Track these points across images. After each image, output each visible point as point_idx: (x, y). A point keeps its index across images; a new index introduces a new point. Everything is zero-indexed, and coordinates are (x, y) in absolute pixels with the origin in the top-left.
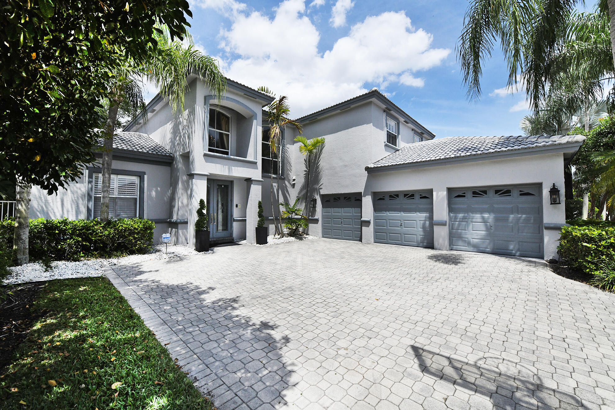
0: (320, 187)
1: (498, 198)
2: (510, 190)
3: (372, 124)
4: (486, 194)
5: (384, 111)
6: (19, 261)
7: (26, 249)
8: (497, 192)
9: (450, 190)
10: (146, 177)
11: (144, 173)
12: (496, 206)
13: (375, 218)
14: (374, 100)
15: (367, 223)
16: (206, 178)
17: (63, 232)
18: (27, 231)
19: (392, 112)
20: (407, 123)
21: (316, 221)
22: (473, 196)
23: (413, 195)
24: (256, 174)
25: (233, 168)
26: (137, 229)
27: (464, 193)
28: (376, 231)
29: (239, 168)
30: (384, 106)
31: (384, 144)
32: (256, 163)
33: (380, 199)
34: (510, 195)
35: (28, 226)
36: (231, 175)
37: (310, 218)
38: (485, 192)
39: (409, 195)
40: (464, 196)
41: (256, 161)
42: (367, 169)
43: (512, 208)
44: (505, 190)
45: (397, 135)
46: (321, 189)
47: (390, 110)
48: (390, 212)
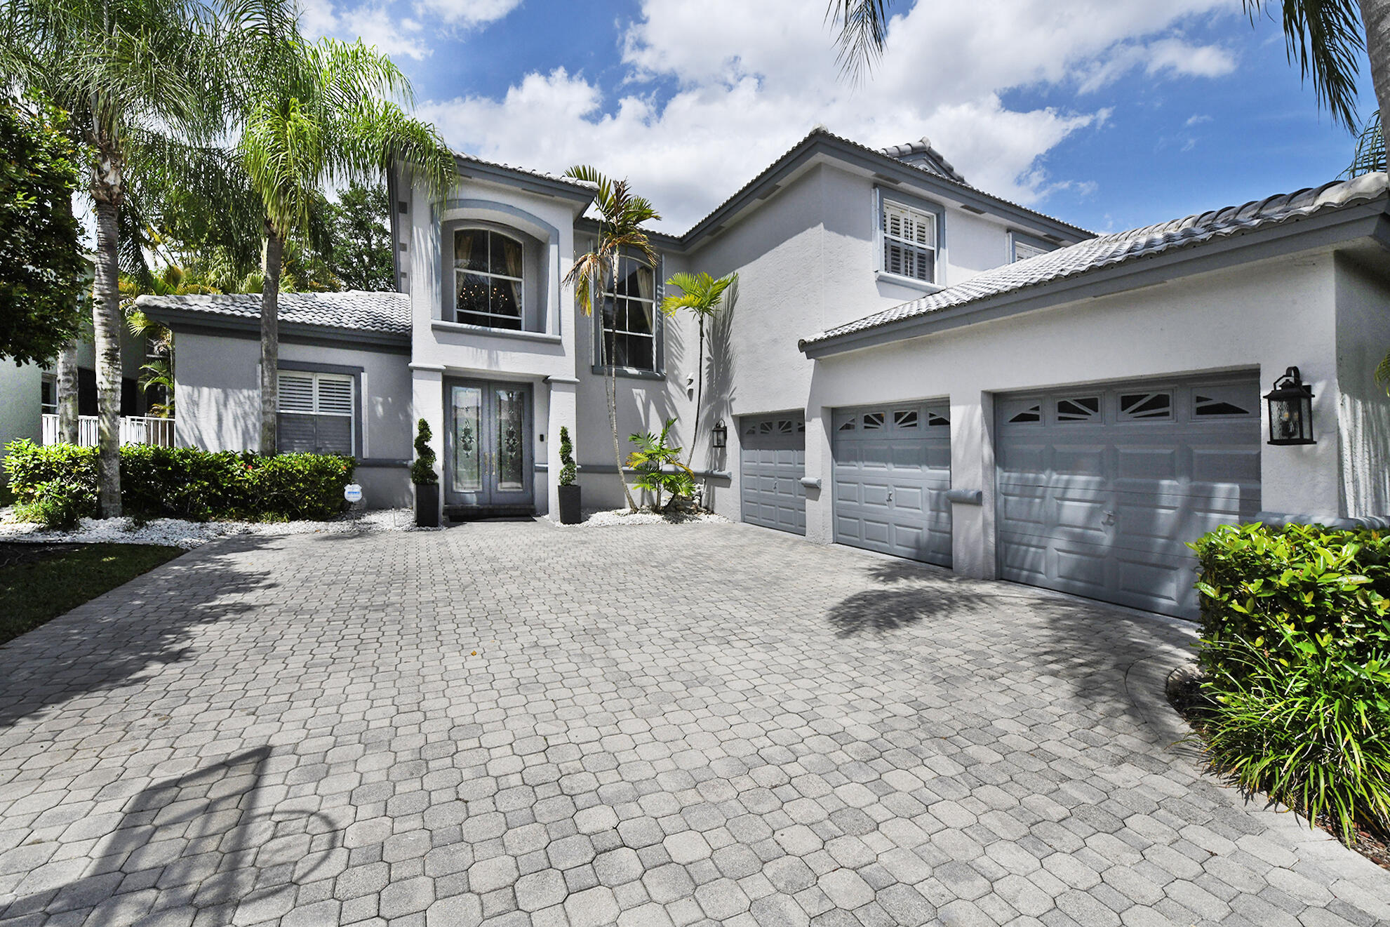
0: (733, 396)
1: (1131, 424)
2: (1167, 397)
3: (822, 225)
4: (1097, 411)
5: (875, 185)
6: (104, 512)
7: (115, 492)
8: (1126, 402)
9: (997, 401)
10: (364, 376)
11: (362, 369)
12: (1123, 449)
13: (837, 480)
14: (819, 157)
15: (814, 490)
16: (440, 376)
17: (179, 469)
18: (116, 464)
19: (904, 185)
20: (980, 212)
21: (725, 481)
22: (1060, 418)
23: (913, 417)
24: (563, 367)
25: (501, 353)
26: (303, 473)
27: (1037, 409)
28: (838, 513)
29: (515, 354)
30: (869, 174)
31: (874, 277)
32: (559, 342)
33: (848, 427)
34: (1167, 414)
35: (115, 456)
36: (494, 368)
37: (716, 472)
38: (1093, 404)
39: (906, 415)
40: (1036, 418)
41: (559, 337)
42: (803, 346)
43: (1173, 453)
44: (1153, 395)
45: (935, 249)
46: (733, 399)
47: (897, 182)
48: (866, 463)
